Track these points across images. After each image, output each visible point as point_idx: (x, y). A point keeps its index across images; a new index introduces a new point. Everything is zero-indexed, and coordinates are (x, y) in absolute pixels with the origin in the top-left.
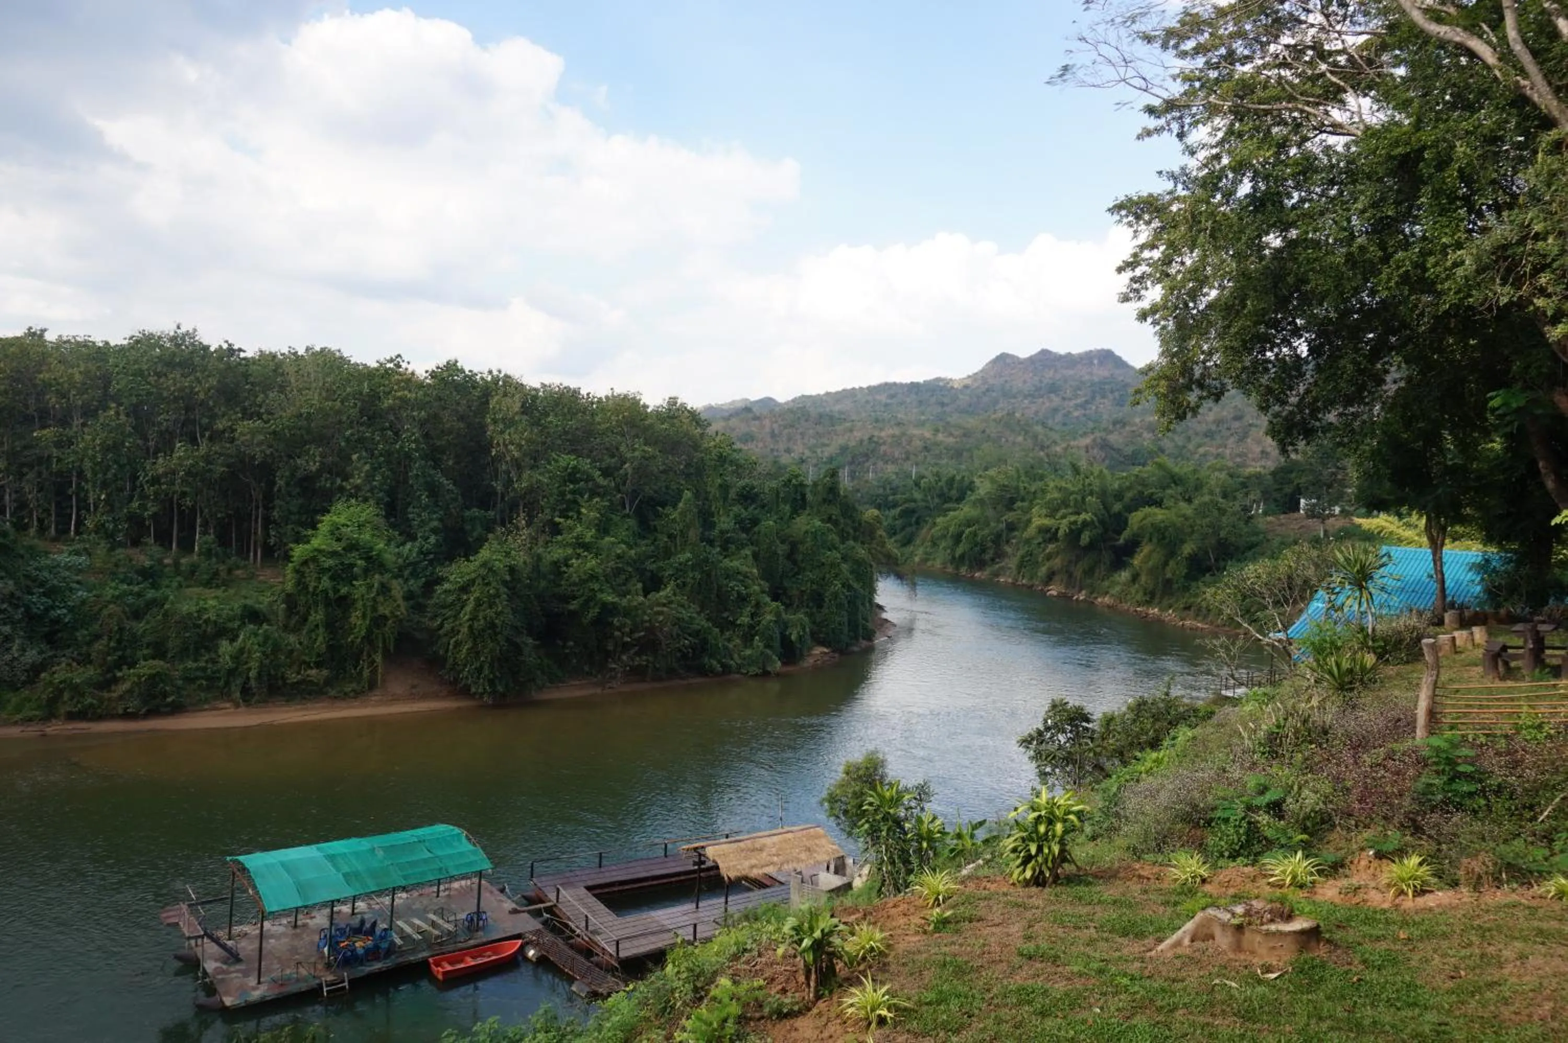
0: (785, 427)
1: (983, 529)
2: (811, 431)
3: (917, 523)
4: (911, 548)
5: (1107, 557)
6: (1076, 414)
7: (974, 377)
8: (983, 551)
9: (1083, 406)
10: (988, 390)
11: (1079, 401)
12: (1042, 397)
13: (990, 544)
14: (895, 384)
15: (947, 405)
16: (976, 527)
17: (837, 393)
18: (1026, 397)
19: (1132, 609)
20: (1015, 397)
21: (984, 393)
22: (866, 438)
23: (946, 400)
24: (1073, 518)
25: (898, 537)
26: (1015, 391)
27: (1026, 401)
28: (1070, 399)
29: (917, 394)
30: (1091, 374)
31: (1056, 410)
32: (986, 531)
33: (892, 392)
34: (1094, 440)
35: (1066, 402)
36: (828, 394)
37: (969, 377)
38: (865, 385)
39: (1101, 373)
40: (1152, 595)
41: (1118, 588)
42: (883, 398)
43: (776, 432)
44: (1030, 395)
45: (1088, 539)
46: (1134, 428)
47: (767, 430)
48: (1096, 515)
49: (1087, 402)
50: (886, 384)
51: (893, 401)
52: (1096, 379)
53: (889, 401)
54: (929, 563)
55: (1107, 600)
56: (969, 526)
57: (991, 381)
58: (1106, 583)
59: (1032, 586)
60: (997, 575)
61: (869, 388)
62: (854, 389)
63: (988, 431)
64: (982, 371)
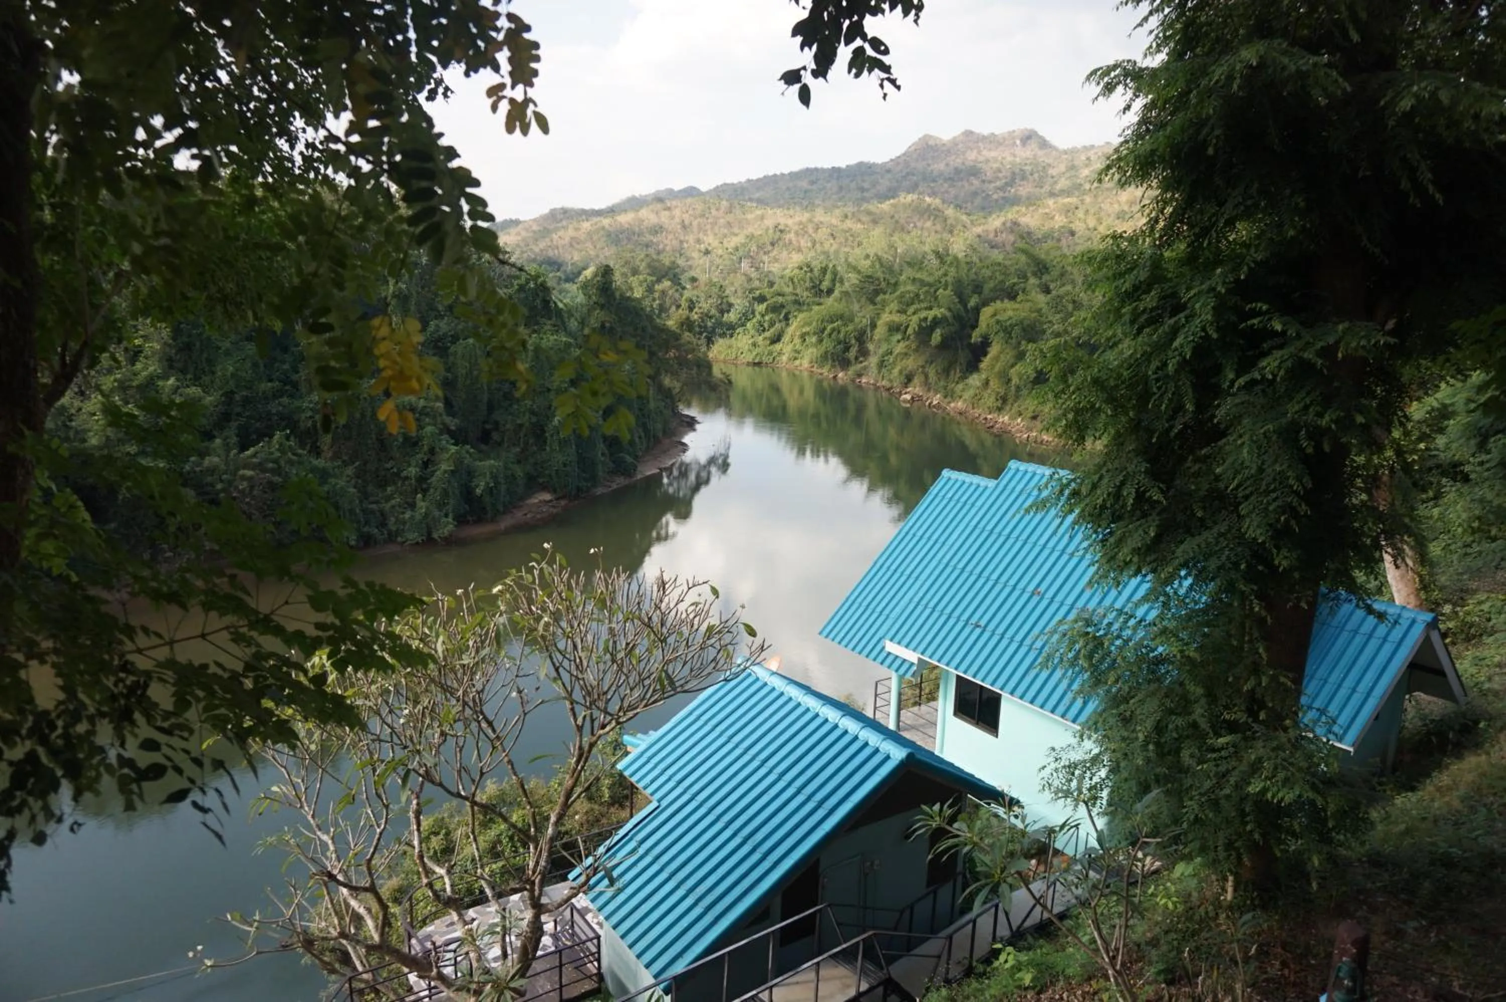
0: (696, 218)
1: (845, 325)
2: (722, 221)
3: (786, 318)
4: (778, 347)
5: (963, 356)
6: (995, 196)
7: (896, 161)
8: (847, 349)
9: (1002, 189)
10: (908, 174)
11: (998, 184)
12: (962, 180)
13: (853, 341)
14: (816, 169)
15: (868, 190)
16: (839, 322)
17: (758, 180)
18: (946, 180)
19: (983, 416)
20: (934, 181)
21: (904, 177)
22: (771, 226)
23: (866, 185)
24: (923, 314)
25: (767, 334)
26: (935, 173)
27: (946, 185)
28: (990, 182)
29: (838, 179)
30: (1015, 156)
31: (975, 194)
32: (850, 327)
33: (813, 178)
34: (1004, 224)
35: (987, 185)
36: (749, 181)
37: (892, 160)
38: (786, 172)
39: (1023, 154)
40: (1004, 400)
41: (971, 392)
42: (804, 184)
43: (687, 222)
44: (950, 179)
45: (939, 339)
46: (1047, 211)
47: (677, 220)
48: (950, 309)
49: (1006, 184)
50: (808, 170)
51: (814, 187)
52: (1018, 160)
53: (810, 187)
54: (797, 362)
55: (960, 405)
56: (832, 322)
57: (913, 165)
58: (960, 386)
59: (891, 388)
60: (860, 375)
61: (791, 174)
62: (775, 175)
63: (897, 217)
64: (904, 154)
